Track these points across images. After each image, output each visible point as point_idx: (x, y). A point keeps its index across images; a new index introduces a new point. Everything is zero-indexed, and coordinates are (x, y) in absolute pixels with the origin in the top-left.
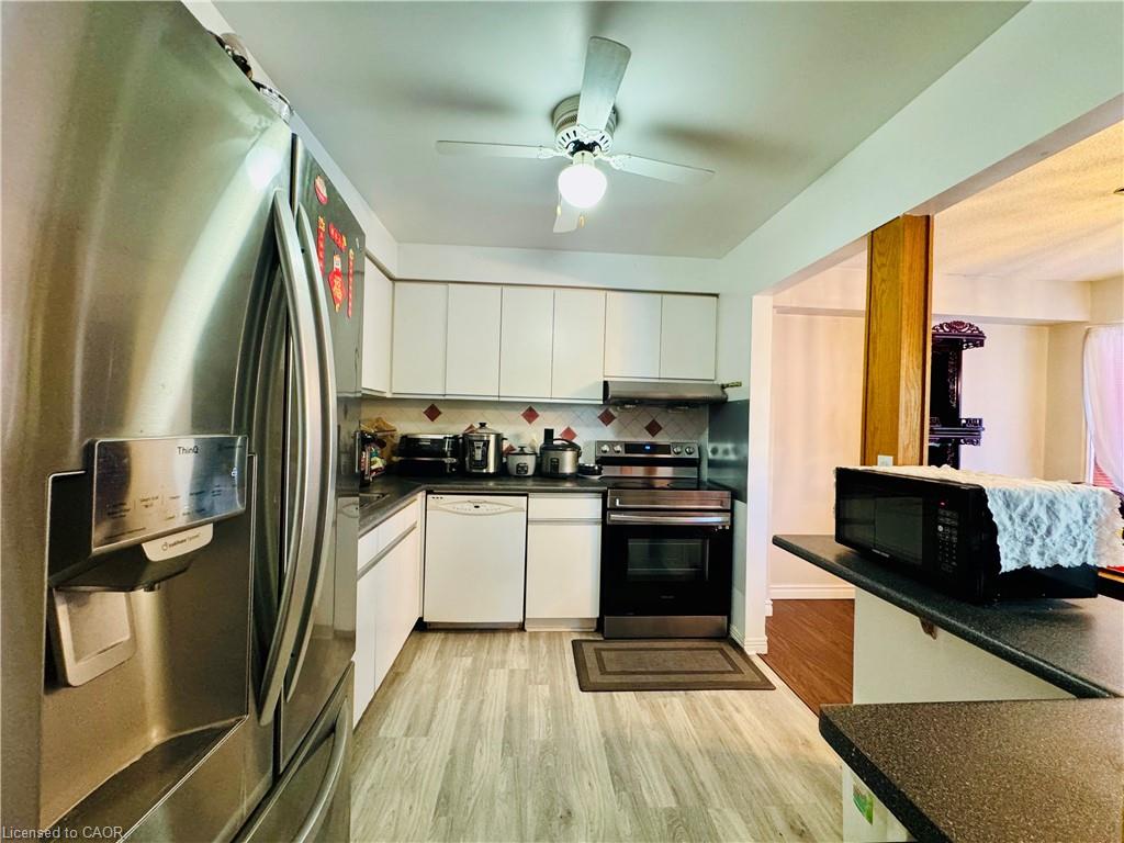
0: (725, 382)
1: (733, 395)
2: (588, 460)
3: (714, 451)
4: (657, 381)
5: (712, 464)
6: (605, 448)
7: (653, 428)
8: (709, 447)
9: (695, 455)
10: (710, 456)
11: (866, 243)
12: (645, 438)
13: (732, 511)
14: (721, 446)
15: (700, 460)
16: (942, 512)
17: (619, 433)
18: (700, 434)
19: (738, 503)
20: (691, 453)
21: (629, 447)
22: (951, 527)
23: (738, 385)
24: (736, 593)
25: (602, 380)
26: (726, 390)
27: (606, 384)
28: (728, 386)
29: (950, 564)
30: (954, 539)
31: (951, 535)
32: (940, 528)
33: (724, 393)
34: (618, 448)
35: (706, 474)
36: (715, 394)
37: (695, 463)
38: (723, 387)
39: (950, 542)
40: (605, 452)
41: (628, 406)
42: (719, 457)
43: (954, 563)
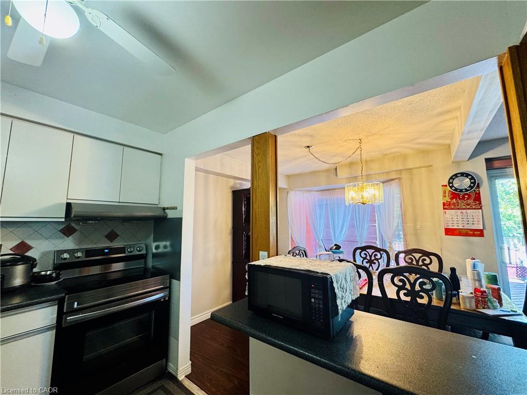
0: (166, 206)
1: (171, 214)
2: (44, 268)
3: (157, 247)
4: (117, 204)
5: (155, 256)
6: (66, 256)
7: (112, 236)
8: (154, 245)
9: (144, 252)
10: (154, 251)
11: (250, 141)
12: (104, 244)
13: (169, 288)
14: (162, 244)
15: (146, 254)
16: (313, 290)
17: (80, 242)
18: (147, 237)
19: (174, 282)
20: (140, 251)
21: (88, 253)
22: (319, 299)
23: (175, 208)
24: (172, 340)
25: (65, 201)
26: (167, 211)
27: (69, 205)
28: (168, 208)
29: (319, 320)
30: (321, 306)
31: (319, 304)
32: (313, 300)
33: (165, 213)
34: (79, 254)
35: (150, 263)
36: (159, 213)
37: (143, 257)
38: (164, 209)
39: (319, 308)
40: (65, 259)
41: (91, 222)
42: (161, 250)
43: (322, 320)
